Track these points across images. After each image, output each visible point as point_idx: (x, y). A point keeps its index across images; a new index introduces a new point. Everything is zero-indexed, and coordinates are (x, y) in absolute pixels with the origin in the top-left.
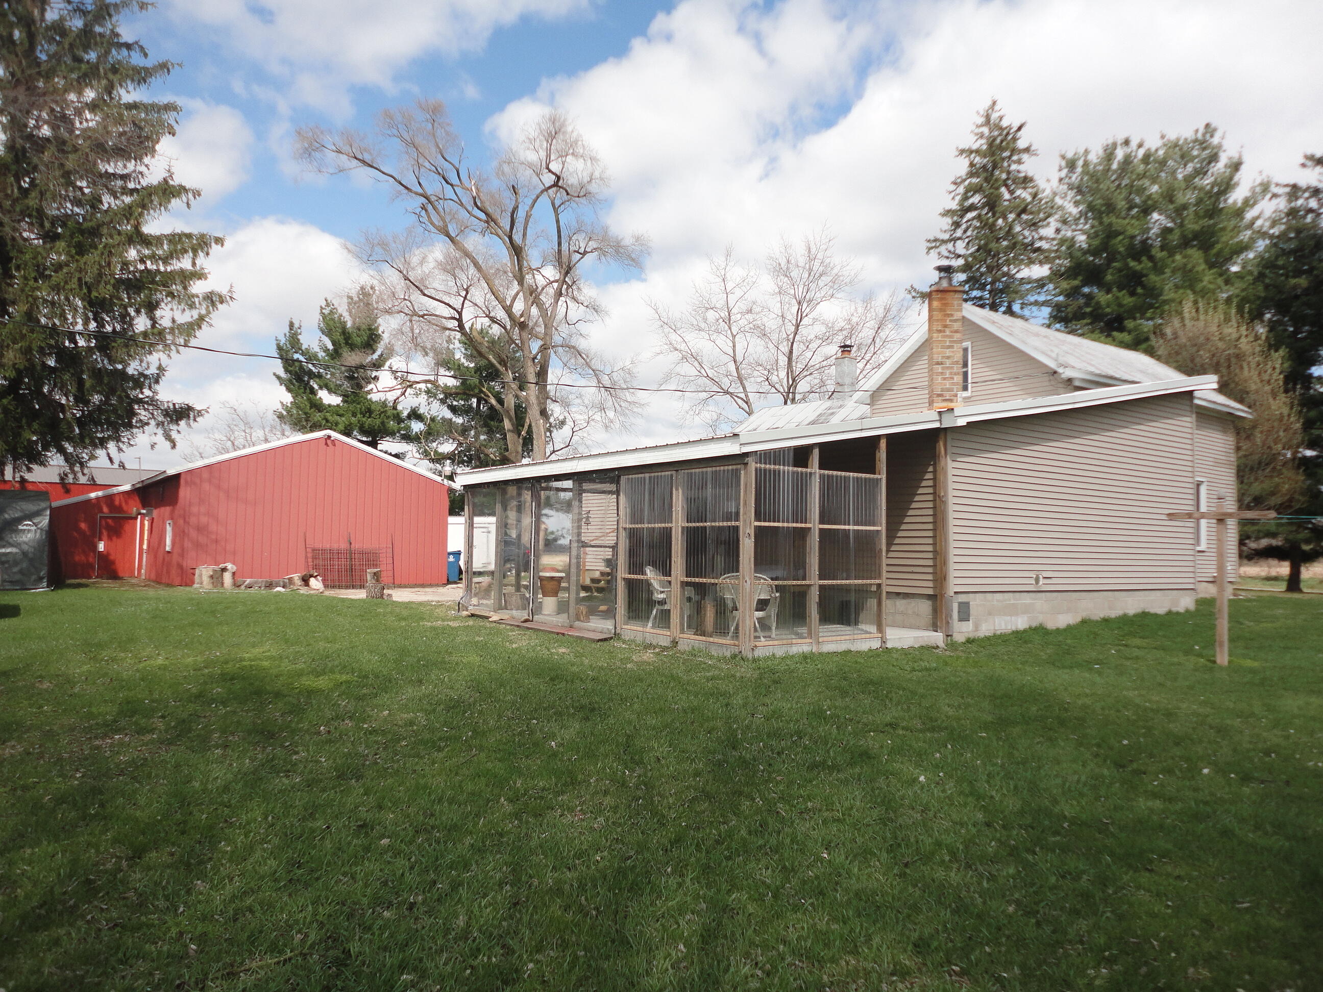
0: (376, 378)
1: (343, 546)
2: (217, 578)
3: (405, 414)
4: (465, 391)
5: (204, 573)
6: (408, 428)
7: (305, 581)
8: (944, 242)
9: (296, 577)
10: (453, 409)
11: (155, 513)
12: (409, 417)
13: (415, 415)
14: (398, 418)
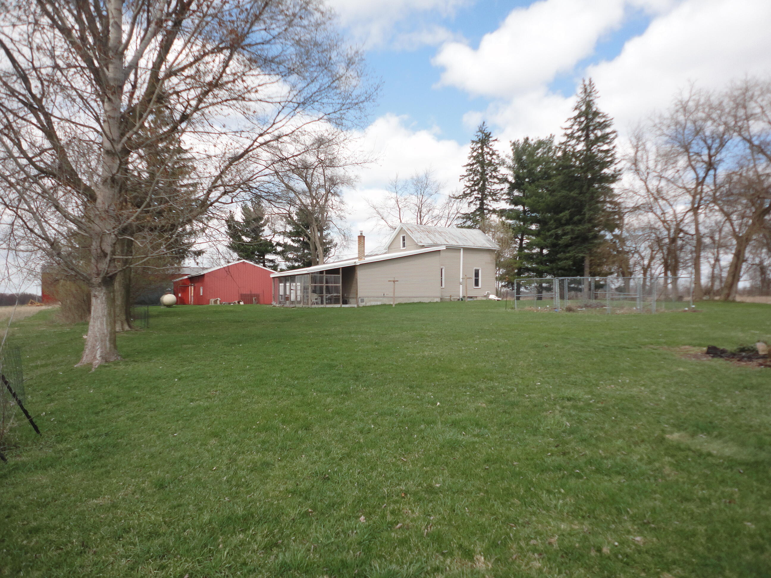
0: (264, 230)
1: (249, 293)
2: (216, 302)
3: (275, 244)
4: (297, 234)
5: (212, 300)
6: (276, 249)
7: (239, 302)
8: (466, 176)
9: (236, 302)
10: (293, 241)
11: (196, 285)
12: (276, 245)
13: (278, 244)
14: (272, 245)
